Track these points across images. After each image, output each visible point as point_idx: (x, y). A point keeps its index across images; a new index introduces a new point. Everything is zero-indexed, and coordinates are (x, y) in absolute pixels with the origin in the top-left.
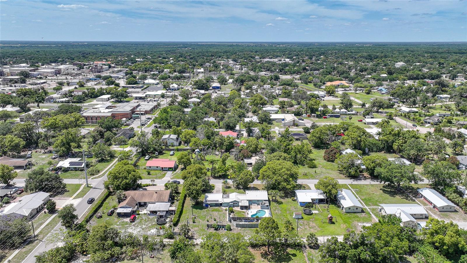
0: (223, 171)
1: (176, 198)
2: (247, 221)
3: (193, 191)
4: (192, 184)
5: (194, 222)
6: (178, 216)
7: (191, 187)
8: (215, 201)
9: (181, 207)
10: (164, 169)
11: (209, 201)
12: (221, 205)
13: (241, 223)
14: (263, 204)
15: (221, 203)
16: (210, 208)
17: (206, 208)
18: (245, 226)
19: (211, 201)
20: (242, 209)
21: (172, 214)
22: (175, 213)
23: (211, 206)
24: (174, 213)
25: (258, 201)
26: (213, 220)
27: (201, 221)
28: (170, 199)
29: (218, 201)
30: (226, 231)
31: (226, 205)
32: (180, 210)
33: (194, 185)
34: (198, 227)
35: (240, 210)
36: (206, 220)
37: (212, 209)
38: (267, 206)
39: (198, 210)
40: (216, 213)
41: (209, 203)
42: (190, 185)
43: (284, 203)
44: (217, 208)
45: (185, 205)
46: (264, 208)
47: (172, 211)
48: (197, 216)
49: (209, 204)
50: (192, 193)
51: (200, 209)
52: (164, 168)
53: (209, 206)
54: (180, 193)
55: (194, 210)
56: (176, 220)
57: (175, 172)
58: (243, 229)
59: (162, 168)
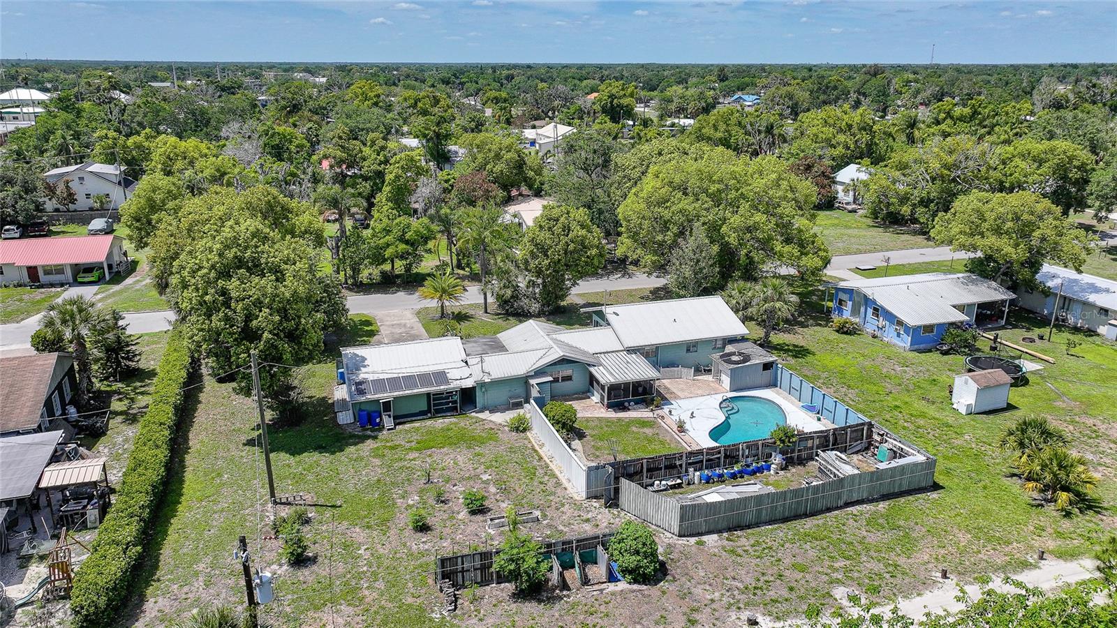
0: (402, 247)
1: (116, 405)
2: (721, 479)
3: (249, 318)
4: (240, 263)
5: (300, 560)
6: (130, 531)
7: (233, 285)
8: (424, 378)
9: (163, 454)
10: (43, 278)
11: (380, 384)
12: (467, 399)
13: (713, 496)
14: (735, 358)
15: (468, 384)
16: (393, 435)
17: (363, 439)
18: (750, 518)
19: (394, 383)
20: (620, 407)
21: (69, 522)
22: (104, 510)
23: (400, 419)
24: (92, 513)
25: (691, 346)
26: (463, 514)
27: (359, 534)
28: (72, 410)
29: (441, 376)
30: (622, 585)
31: (500, 395)
32: (154, 474)
33: (255, 268)
34: (352, 594)
35: (611, 414)
36: (405, 519)
37: (415, 437)
38: (767, 366)
39: (311, 457)
40: (454, 460)
41: (385, 396)
42: (225, 274)
43: (812, 349)
44: (440, 423)
45: (197, 438)
46: (749, 381)
47: (81, 492)
48: (309, 498)
49: (387, 406)
50: (250, 335)
51: (321, 448)
52: (47, 272)
53: (388, 422)
54: (152, 374)
55: (281, 459)
56: (116, 566)
57: (116, 288)
58: (744, 539)
59: (32, 271)
